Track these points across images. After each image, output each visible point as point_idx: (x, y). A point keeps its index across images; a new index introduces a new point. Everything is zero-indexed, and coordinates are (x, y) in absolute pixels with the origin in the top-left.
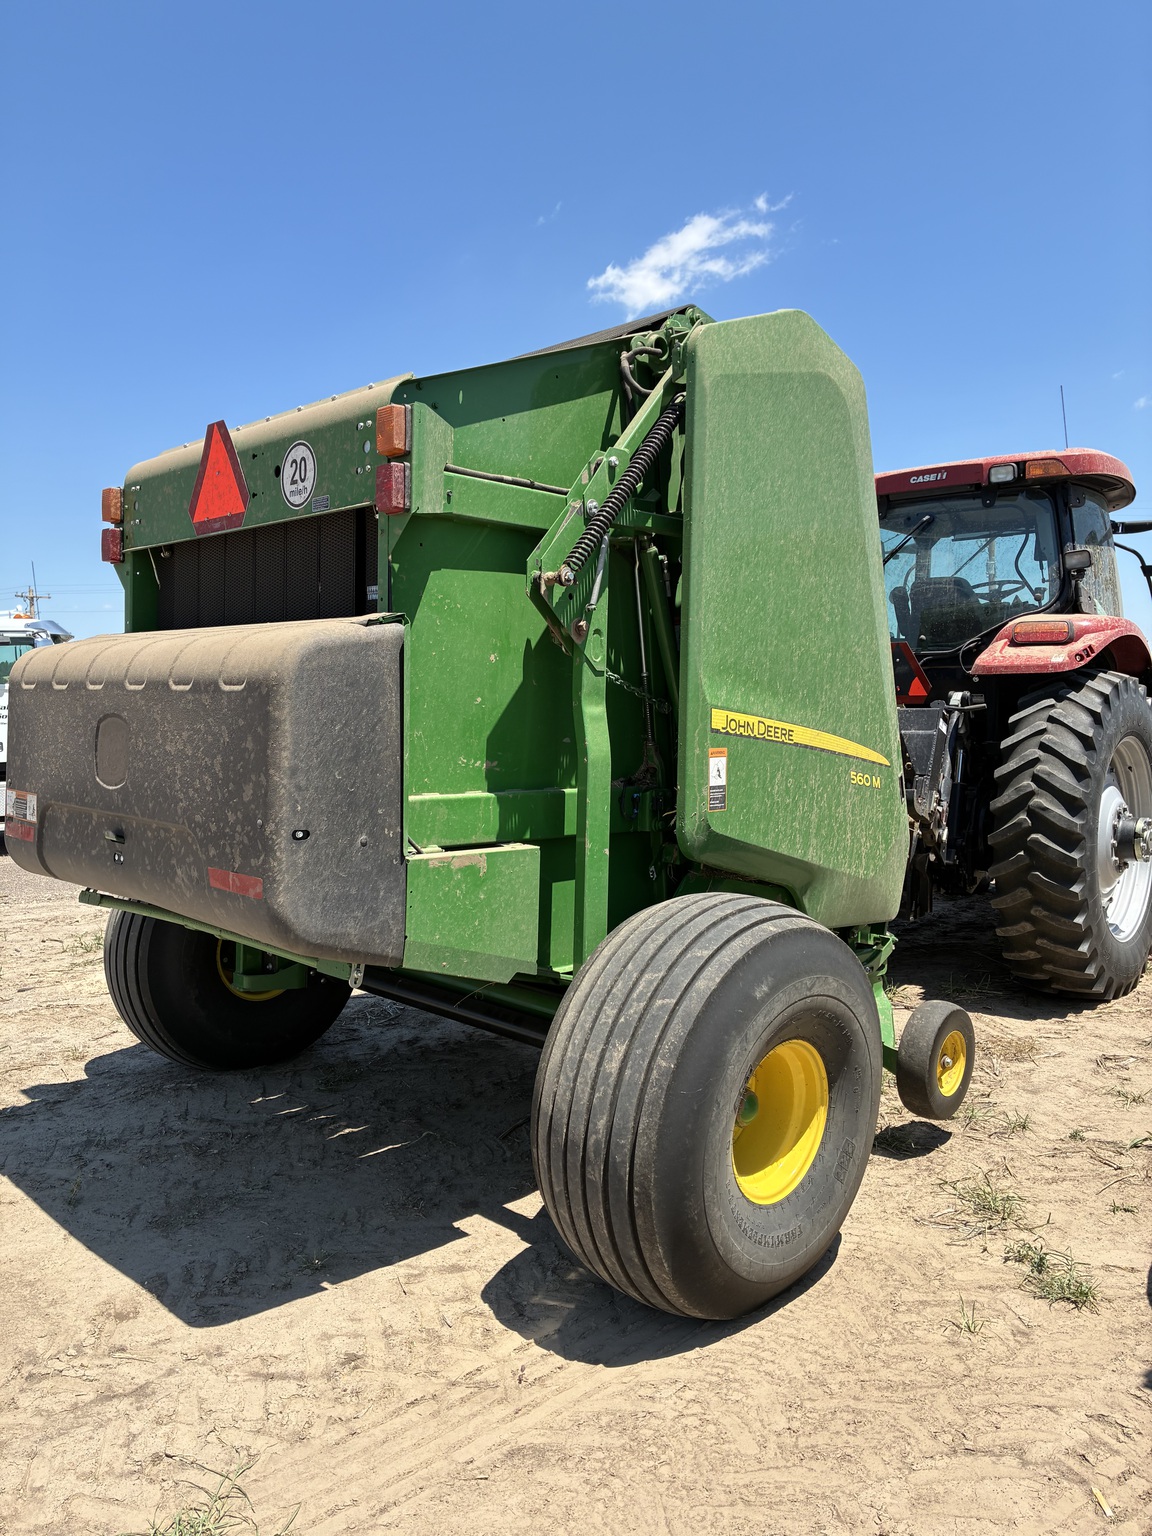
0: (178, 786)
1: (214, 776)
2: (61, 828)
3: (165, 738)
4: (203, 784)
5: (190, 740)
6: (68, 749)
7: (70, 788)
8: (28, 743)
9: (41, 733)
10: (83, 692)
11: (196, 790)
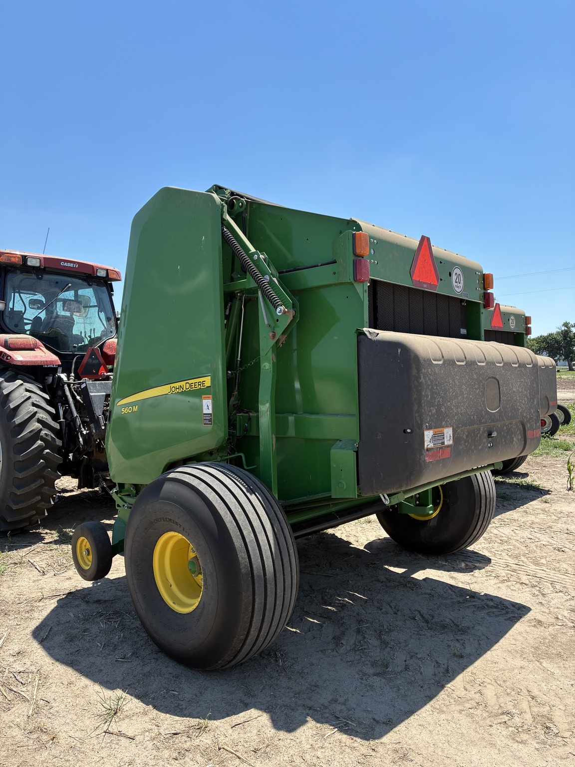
0: (518, 404)
1: (528, 398)
2: (463, 442)
3: (512, 385)
4: (525, 401)
5: (520, 386)
6: (471, 397)
7: (474, 417)
8: (442, 397)
9: (451, 390)
10: (476, 366)
11: (523, 404)
